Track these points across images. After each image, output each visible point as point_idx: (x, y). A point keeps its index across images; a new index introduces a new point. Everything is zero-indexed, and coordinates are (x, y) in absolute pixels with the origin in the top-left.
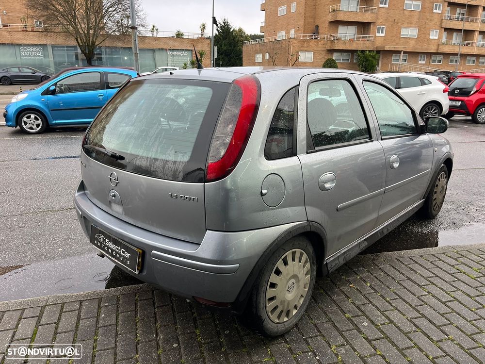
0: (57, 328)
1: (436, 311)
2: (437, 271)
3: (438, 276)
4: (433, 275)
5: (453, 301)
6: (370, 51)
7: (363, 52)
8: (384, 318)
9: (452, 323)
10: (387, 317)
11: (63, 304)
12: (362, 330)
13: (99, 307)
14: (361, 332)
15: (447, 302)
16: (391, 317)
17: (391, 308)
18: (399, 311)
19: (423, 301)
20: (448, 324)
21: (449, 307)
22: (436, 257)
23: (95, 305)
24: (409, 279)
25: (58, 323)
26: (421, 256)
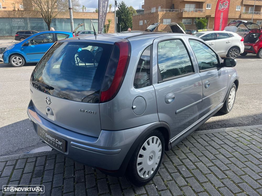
0: (23, 171)
1: (223, 162)
2: (226, 141)
3: (226, 144)
4: (224, 143)
5: (233, 157)
6: (202, 18)
7: (199, 18)
8: (194, 166)
9: (230, 169)
10: (196, 166)
11: (27, 158)
12: (182, 172)
13: (46, 160)
14: (181, 174)
15: (229, 158)
16: (198, 166)
17: (199, 161)
18: (203, 162)
19: (216, 157)
20: (228, 170)
21: (230, 160)
22: (227, 133)
23: (44, 159)
24: (210, 145)
25: (24, 169)
26: (219, 133)
